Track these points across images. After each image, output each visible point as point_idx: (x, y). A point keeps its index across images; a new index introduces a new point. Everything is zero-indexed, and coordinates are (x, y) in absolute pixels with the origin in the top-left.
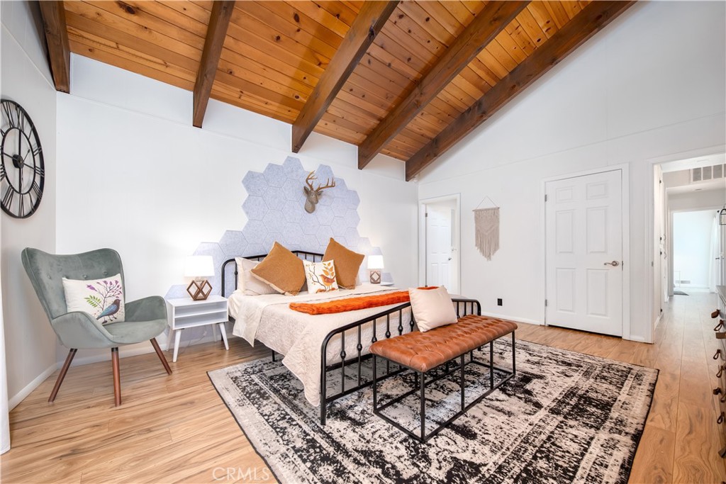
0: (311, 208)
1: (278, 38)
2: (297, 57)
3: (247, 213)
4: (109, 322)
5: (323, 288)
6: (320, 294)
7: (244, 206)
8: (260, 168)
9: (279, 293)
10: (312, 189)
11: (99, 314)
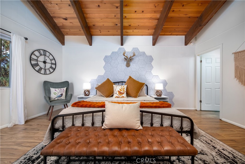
0: (128, 65)
1: (99, 6)
2: (108, 9)
3: (105, 69)
4: (59, 99)
5: (118, 96)
6: (116, 98)
7: (104, 67)
8: (109, 54)
9: (103, 96)
10: (127, 58)
11: (56, 97)
